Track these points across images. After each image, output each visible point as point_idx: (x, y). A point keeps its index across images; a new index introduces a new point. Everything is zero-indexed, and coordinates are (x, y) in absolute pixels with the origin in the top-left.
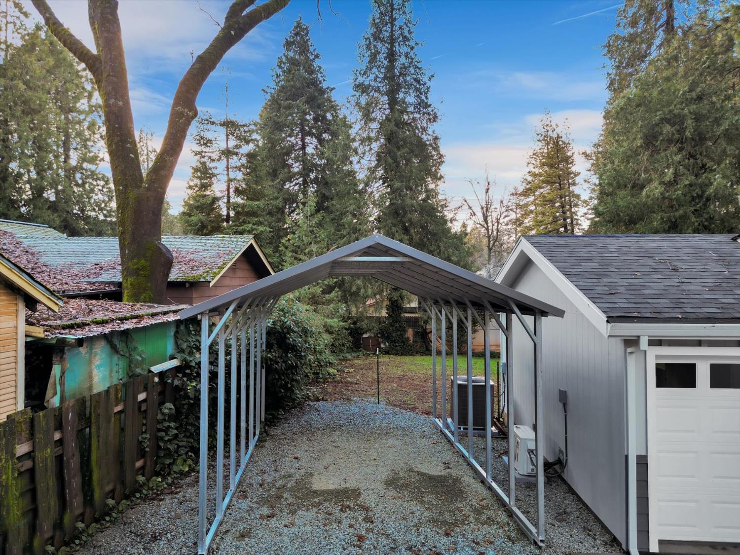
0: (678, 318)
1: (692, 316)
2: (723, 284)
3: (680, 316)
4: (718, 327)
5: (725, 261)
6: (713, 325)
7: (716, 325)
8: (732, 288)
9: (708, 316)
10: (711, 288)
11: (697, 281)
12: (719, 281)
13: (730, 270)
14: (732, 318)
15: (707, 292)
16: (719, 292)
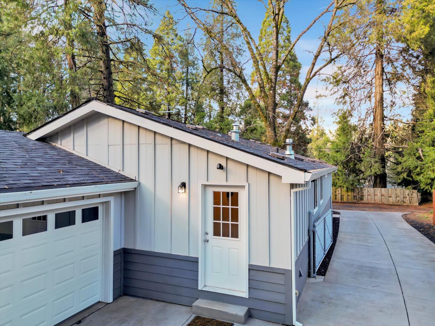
0: (6, 188)
1: (15, 186)
2: (28, 164)
3: (7, 187)
4: (33, 193)
5: (24, 148)
6: (31, 191)
7: (32, 191)
8: (34, 166)
9: (26, 185)
10: (21, 166)
11: (9, 161)
12: (25, 161)
13: (29, 154)
14: (41, 186)
15: (20, 169)
16: (28, 169)
